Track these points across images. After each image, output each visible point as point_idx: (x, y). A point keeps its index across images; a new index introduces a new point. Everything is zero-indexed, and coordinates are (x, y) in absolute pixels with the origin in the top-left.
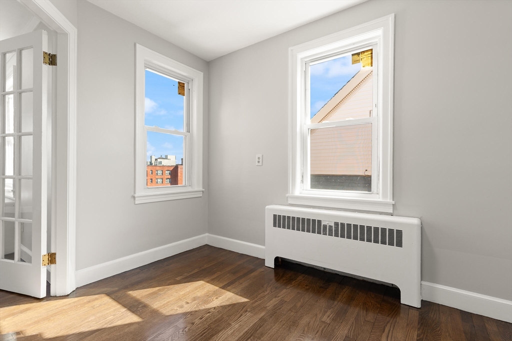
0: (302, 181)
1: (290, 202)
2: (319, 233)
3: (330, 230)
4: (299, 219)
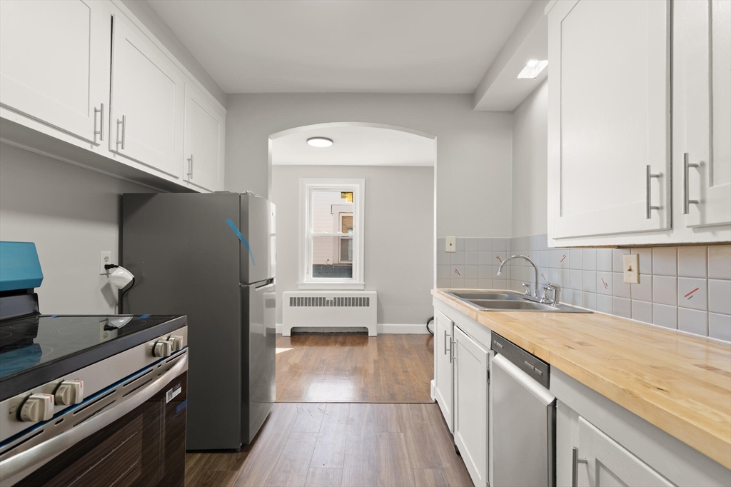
0: (308, 273)
1: (300, 288)
2: (324, 305)
3: (331, 303)
4: (310, 298)
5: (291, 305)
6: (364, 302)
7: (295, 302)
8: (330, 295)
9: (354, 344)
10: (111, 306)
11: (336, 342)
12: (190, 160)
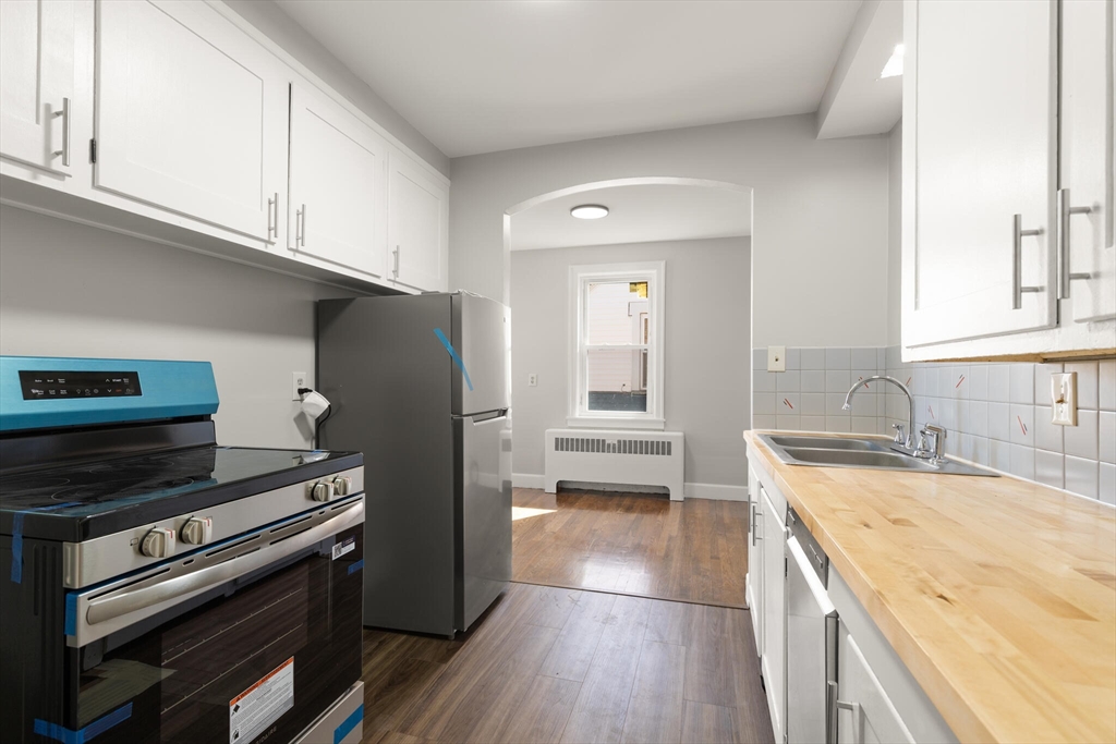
0: (581, 403)
1: (570, 424)
2: (603, 451)
3: (614, 448)
4: (583, 440)
5: (557, 449)
6: (663, 448)
7: (562, 444)
8: (612, 436)
9: (645, 510)
10: (306, 439)
11: (619, 506)
12: (396, 253)
